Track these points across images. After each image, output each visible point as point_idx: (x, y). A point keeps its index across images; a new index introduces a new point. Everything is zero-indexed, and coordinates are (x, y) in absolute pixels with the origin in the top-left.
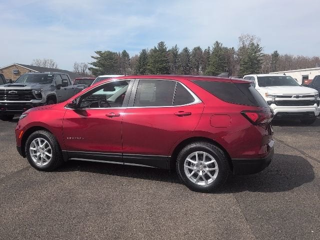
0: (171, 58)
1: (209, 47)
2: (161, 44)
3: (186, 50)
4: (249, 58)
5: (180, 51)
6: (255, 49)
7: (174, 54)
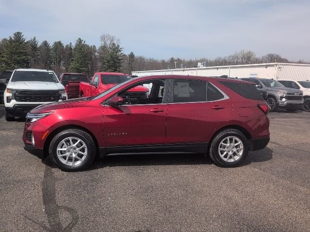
0: (29, 50)
1: (71, 43)
2: (18, 35)
3: (45, 43)
4: (111, 57)
5: (39, 44)
6: (116, 49)
7: (32, 46)
